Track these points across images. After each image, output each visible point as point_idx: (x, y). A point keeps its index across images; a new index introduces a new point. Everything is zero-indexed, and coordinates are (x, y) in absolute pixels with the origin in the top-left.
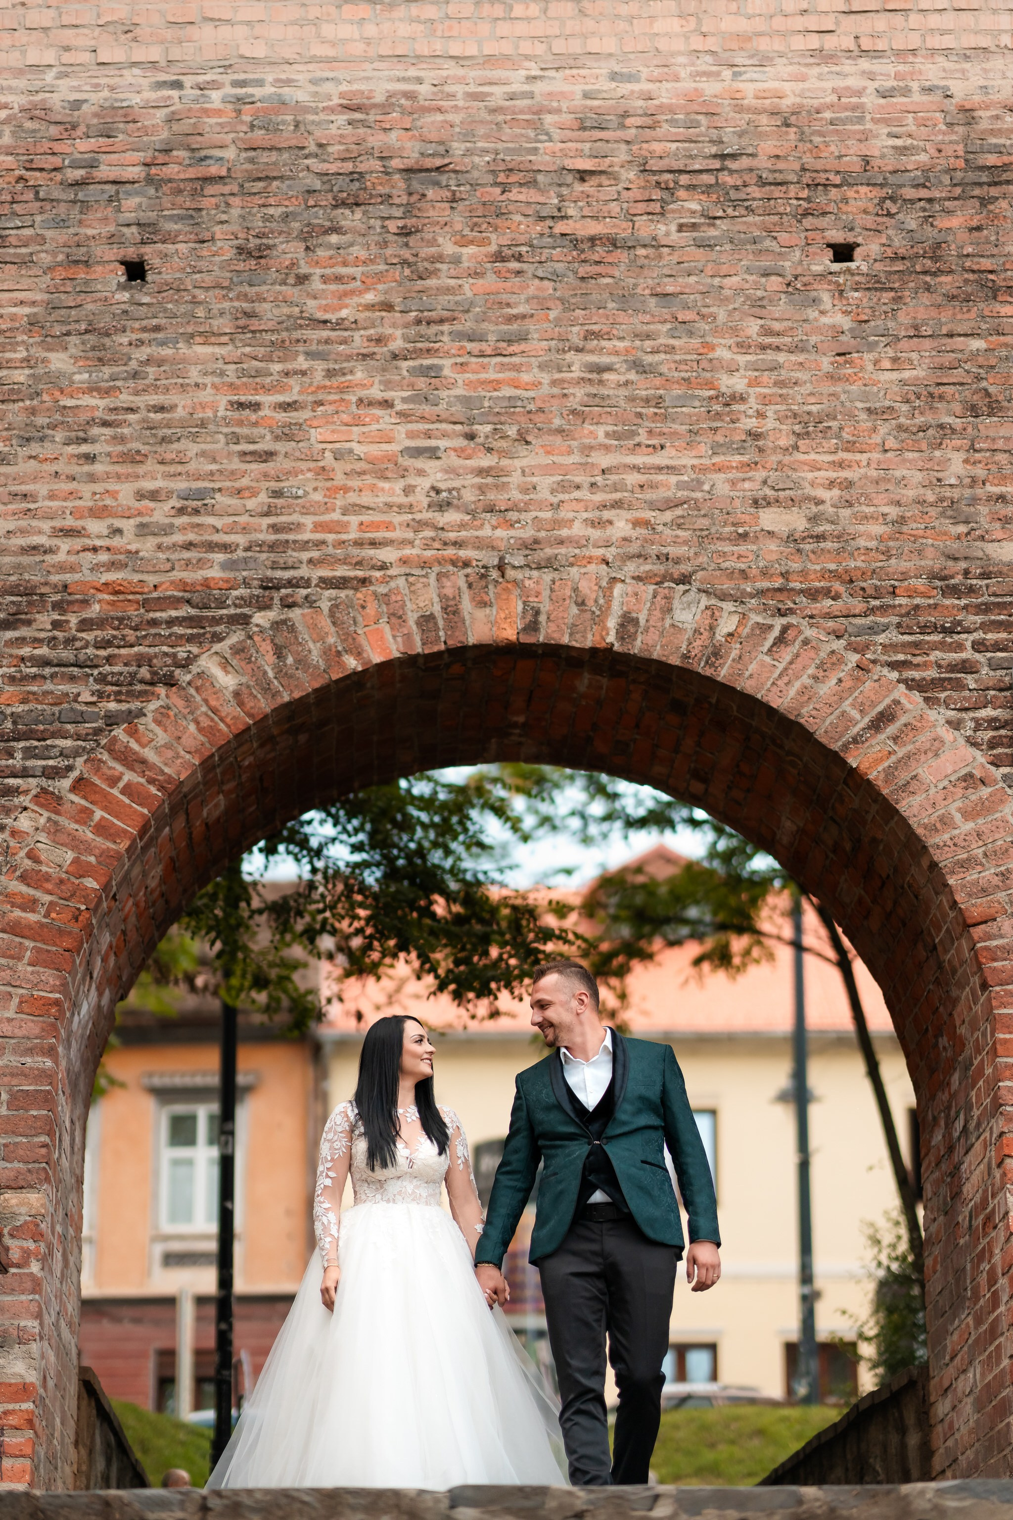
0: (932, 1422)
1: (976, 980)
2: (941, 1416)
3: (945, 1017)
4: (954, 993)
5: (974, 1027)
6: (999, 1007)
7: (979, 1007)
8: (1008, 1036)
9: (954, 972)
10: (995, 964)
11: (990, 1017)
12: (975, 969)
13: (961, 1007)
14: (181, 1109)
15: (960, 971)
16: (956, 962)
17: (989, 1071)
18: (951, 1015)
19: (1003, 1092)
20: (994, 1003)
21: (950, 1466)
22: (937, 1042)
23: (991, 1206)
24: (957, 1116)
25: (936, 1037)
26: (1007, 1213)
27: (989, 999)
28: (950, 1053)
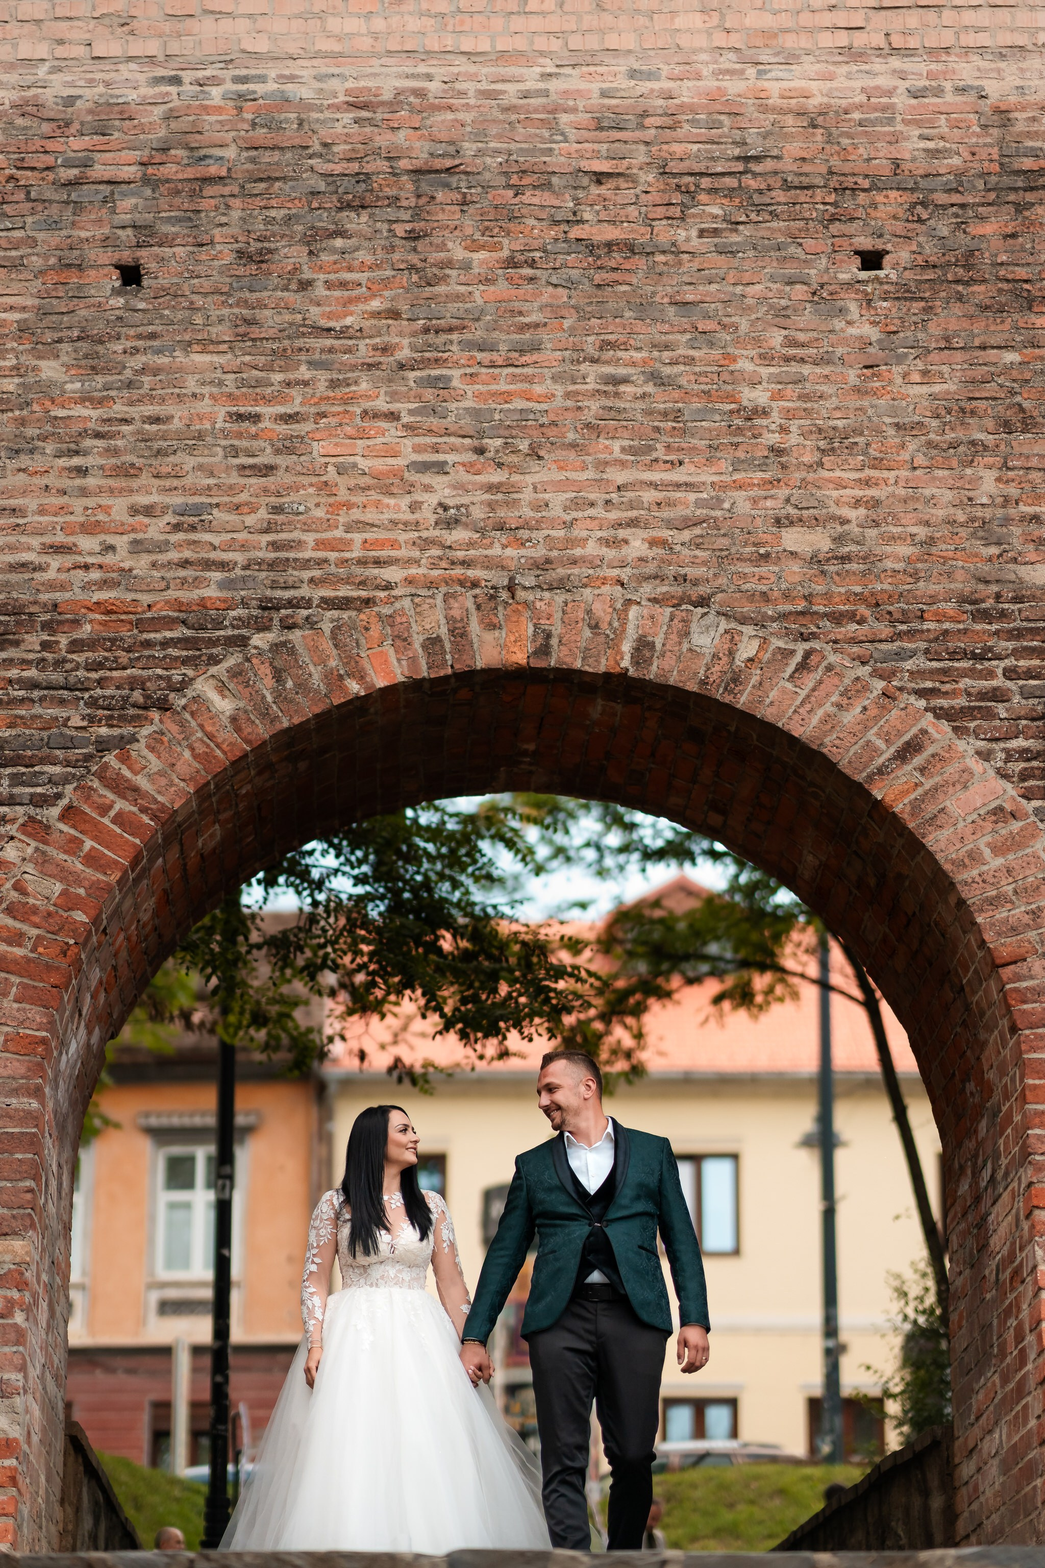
0: (957, 1484)
1: (1004, 1023)
2: (965, 1478)
3: (973, 1061)
4: (982, 1036)
5: (1003, 1073)
6: (1029, 1051)
7: (1008, 1051)
8: (1037, 1082)
9: (982, 1014)
10: (1025, 1006)
11: (1019, 1061)
12: (1004, 1011)
13: (989, 1051)
14: (178, 1150)
15: (989, 1013)
16: (984, 1004)
17: (1017, 1118)
18: (978, 1059)
19: (1032, 1141)
20: (1024, 1047)
21: (974, 1531)
22: (964, 1087)
23: (1019, 1260)
24: (985, 1165)
25: (963, 1082)
26: (1035, 1267)
27: (1018, 1043)
28: (977, 1099)
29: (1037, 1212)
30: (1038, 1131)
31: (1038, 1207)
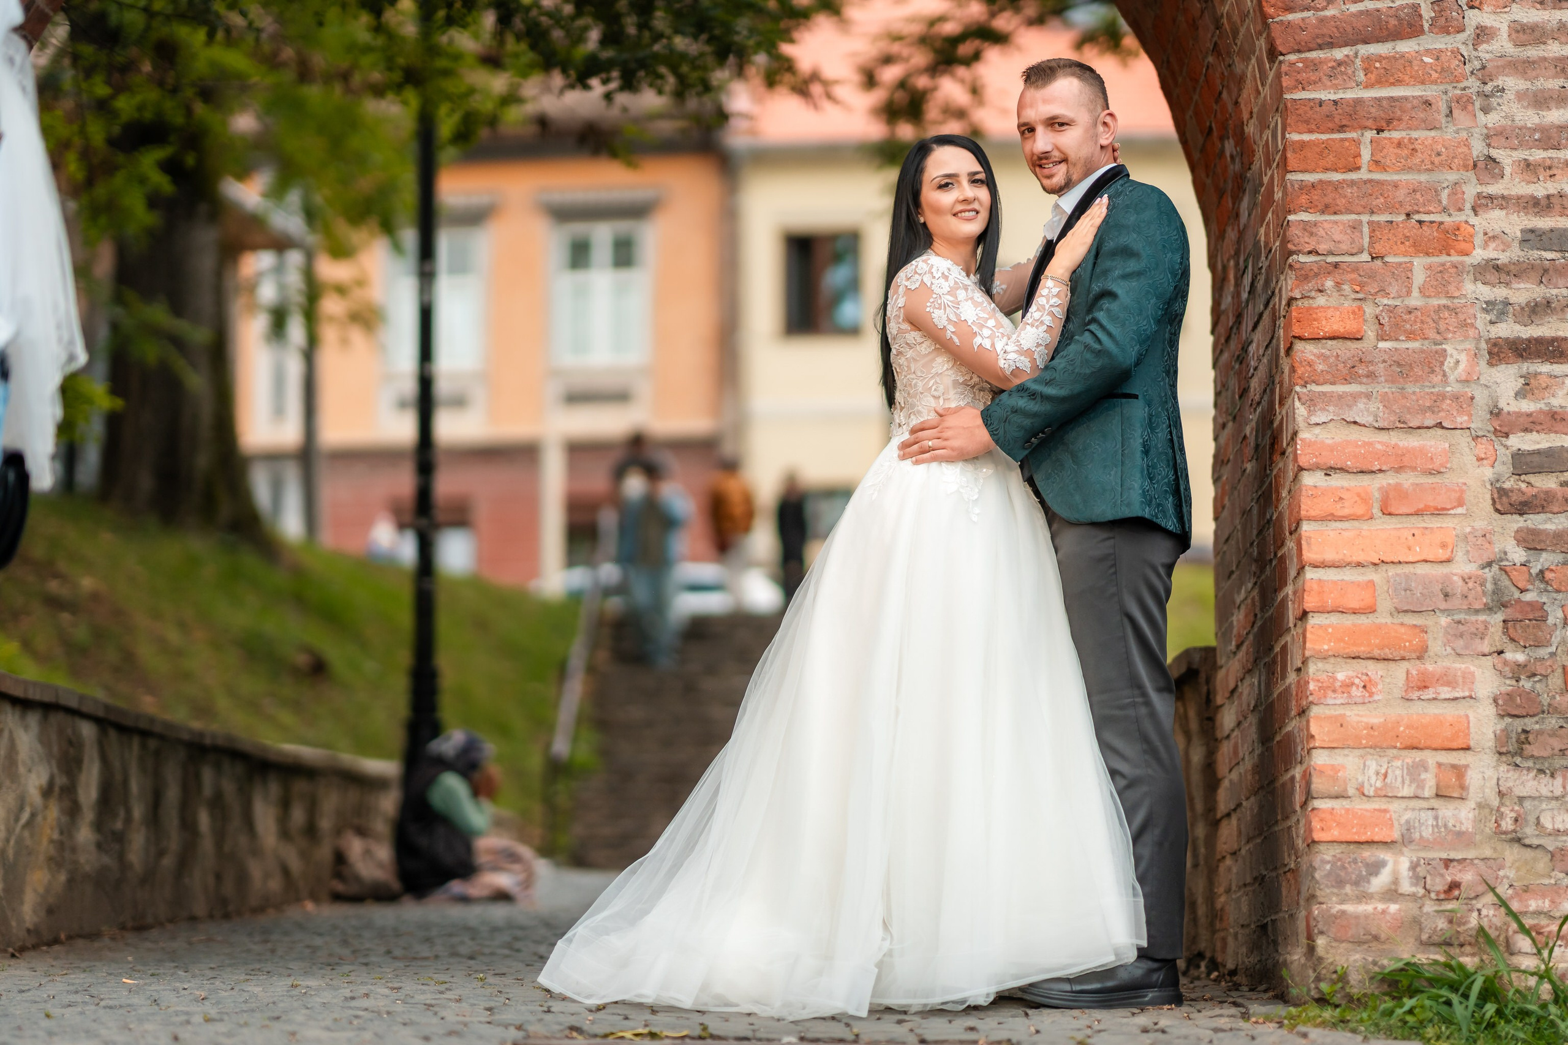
0: (1219, 735)
1: (1261, 44)
2: (1226, 733)
3: (1230, 107)
4: (1239, 67)
5: (1264, 125)
6: (1292, 89)
7: (1267, 88)
8: (1306, 137)
9: (1235, 33)
10: (1290, 17)
11: (1280, 106)
12: (1259, 27)
13: (1247, 92)
15: (1242, 31)
16: (1236, 18)
17: (1278, 195)
18: (1236, 103)
19: (1294, 232)
20: (1286, 82)
21: (1235, 810)
22: (1223, 146)
23: (1279, 418)
24: (1246, 267)
25: (1222, 139)
26: (1295, 433)
27: (1278, 76)
28: (1237, 166)
29: (1299, 346)
30: (1304, 216)
31: (1300, 338)
